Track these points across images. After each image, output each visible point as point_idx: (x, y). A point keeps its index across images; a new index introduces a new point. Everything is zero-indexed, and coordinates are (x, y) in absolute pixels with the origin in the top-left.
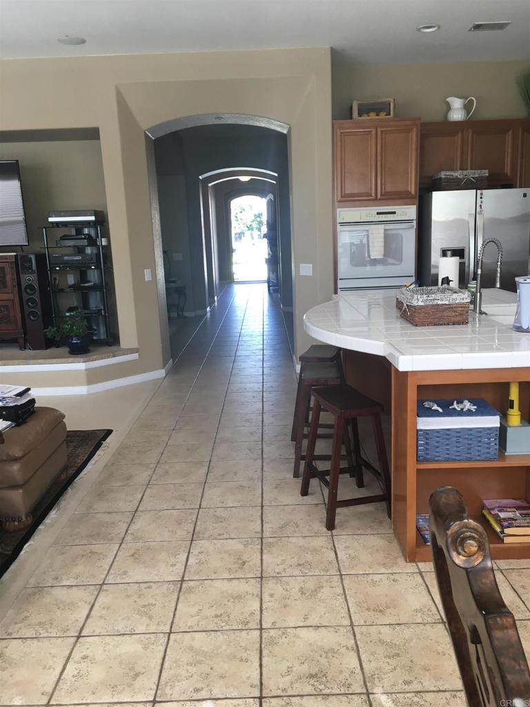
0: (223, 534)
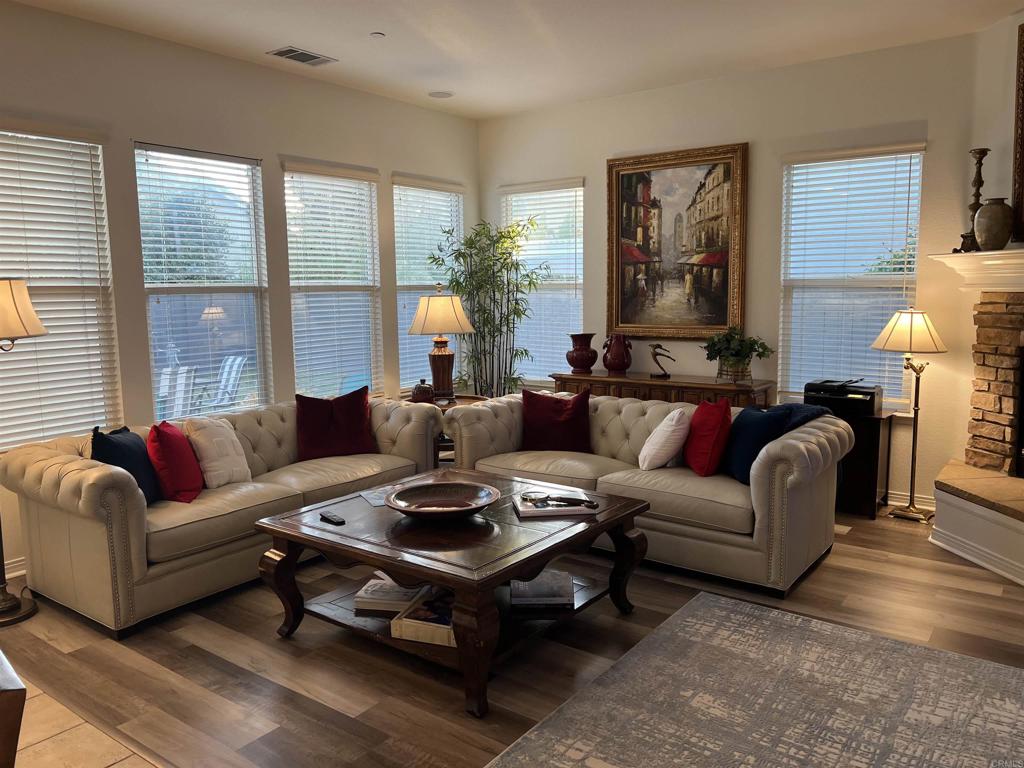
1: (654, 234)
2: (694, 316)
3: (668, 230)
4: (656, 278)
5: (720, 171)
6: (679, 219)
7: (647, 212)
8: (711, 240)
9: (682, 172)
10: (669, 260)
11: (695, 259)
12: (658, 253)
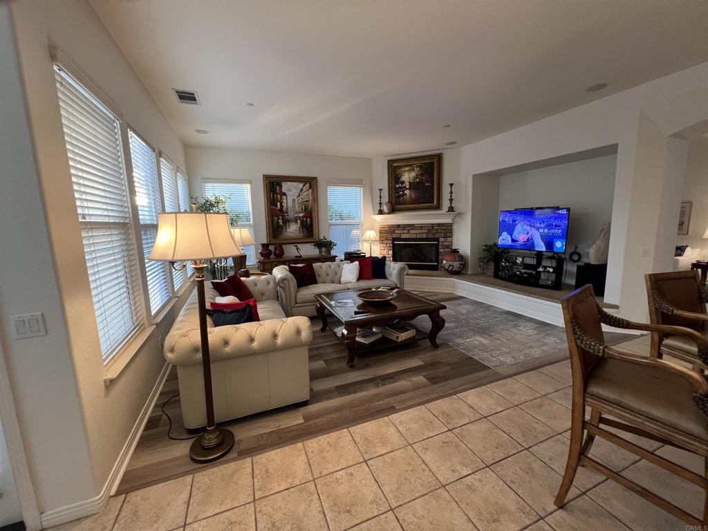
0: (515, 483)
1: (285, 205)
2: (302, 235)
3: (290, 204)
4: (286, 222)
5: (308, 185)
6: (294, 200)
7: (281, 197)
8: (306, 209)
9: (294, 184)
10: (291, 215)
11: (301, 215)
12: (287, 212)
